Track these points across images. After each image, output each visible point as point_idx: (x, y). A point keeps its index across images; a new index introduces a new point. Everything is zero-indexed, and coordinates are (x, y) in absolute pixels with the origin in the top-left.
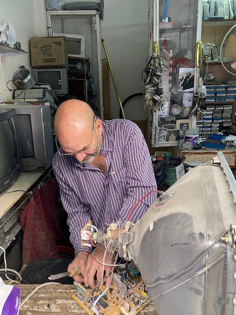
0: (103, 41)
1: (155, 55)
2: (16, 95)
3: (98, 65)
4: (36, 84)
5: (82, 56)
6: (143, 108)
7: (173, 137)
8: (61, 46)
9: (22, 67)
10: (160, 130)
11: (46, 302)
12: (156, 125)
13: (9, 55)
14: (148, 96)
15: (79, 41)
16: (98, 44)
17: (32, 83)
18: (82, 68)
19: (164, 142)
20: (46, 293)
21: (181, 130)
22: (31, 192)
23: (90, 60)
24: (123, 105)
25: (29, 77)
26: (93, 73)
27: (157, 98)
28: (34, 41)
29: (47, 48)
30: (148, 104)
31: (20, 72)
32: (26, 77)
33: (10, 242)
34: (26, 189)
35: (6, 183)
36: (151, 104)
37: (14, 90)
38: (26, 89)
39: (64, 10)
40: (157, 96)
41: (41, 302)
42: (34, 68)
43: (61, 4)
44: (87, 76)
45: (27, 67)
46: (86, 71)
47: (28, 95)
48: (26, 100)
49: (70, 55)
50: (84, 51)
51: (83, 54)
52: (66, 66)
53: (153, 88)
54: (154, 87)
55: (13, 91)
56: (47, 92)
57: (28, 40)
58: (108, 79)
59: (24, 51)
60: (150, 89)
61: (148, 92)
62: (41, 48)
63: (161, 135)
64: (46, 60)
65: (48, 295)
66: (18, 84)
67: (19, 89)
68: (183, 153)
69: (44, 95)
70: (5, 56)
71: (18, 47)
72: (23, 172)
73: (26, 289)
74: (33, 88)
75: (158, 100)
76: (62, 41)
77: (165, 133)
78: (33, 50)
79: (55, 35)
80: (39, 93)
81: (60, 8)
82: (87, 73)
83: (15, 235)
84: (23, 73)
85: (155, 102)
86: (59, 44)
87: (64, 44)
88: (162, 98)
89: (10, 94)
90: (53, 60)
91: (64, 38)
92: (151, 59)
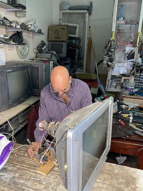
0: (90, 27)
1: (111, 39)
2: (37, 56)
3: (85, 41)
4: (48, 51)
5: (77, 36)
6: (102, 68)
7: (119, 87)
8: (64, 30)
9: (42, 41)
12: (109, 78)
13: (36, 35)
14: (105, 62)
15: (76, 27)
16: (86, 29)
17: (46, 50)
18: (75, 43)
19: (114, 89)
20: (25, 149)
21: (124, 83)
22: (34, 106)
23: (81, 38)
24: (98, 65)
25: (45, 47)
26: (83, 45)
27: (110, 63)
28: (51, 27)
29: (58, 31)
30: (104, 66)
31: (41, 44)
32: (43, 46)
33: (21, 128)
34: (31, 104)
35: (22, 99)
36: (106, 66)
37: (37, 53)
38: (42, 53)
39: (70, 10)
41: (22, 151)
42: (50, 41)
43: (68, 7)
44: (78, 47)
45: (46, 42)
46: (77, 44)
47: (43, 56)
48: (42, 59)
49: (70, 35)
50: (77, 33)
51: (77, 35)
52: (66, 41)
53: (108, 58)
54: (109, 57)
55: (36, 54)
56: (53, 55)
57: (48, 26)
59: (43, 33)
60: (107, 58)
61: (105, 60)
62: (54, 31)
63: (112, 85)
64: (56, 38)
66: (40, 50)
67: (40, 52)
69: (51, 57)
70: (34, 36)
71: (40, 32)
72: (32, 95)
73: (18, 146)
74: (47, 53)
76: (65, 27)
78: (50, 32)
79: (63, 24)
80: (49, 55)
81: (67, 9)
82: (78, 45)
83: (24, 125)
84: (43, 44)
85: (108, 66)
87: (66, 29)
88: (113, 64)
89: (34, 55)
90: (59, 38)
91: (67, 26)
92: (109, 41)
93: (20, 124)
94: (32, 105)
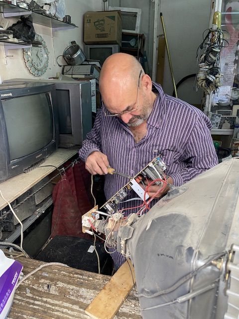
0: (161, 14)
1: (215, 27)
2: (65, 71)
3: (153, 42)
4: (85, 61)
5: (137, 31)
6: (194, 89)
7: (227, 124)
8: (114, 20)
9: (73, 42)
10: (213, 115)
11: (47, 282)
12: (208, 109)
13: (61, 30)
14: (201, 76)
15: (135, 15)
16: (155, 18)
17: (81, 59)
18: (135, 45)
19: (216, 129)
20: (50, 273)
21: (237, 118)
22: (63, 169)
23: (146, 36)
24: (177, 86)
25: (79, 53)
26: (148, 50)
27: (211, 78)
28: (88, 16)
29: (101, 22)
30: (200, 85)
31: (71, 47)
32: (75, 52)
33: (40, 214)
34: (58, 166)
35: (38, 156)
36: (203, 85)
37: (64, 66)
38: (74, 65)
40: (211, 76)
41: (42, 281)
42: (86, 43)
44: (140, 52)
45: (79, 43)
46: (139, 48)
47: (76, 72)
48: (74, 76)
49: (124, 31)
50: (139, 25)
51: (138, 30)
52: (118, 42)
53: (207, 67)
54: (209, 65)
55: (62, 67)
56: (95, 69)
57: (83, 14)
58: (163, 57)
59: (74, 25)
60: (205, 67)
61: (202, 71)
62: (94, 23)
63: (213, 122)
64: (99, 36)
65: (51, 275)
66: (69, 60)
67: (69, 65)
68: (236, 144)
69: (92, 72)
70: (56, 31)
71: (67, 21)
72: (59, 148)
73: (33, 265)
74: (82, 65)
75: (212, 80)
76: (116, 14)
77: (218, 120)
78: (87, 25)
79: (111, 9)
80: (87, 69)
82: (140, 50)
83: (46, 208)
84: (74, 47)
85: (209, 82)
86: (113, 18)
87: (118, 18)
88: (218, 79)
89: (59, 70)
90: (105, 36)
91: (119, 12)
92: (209, 33)
93: (38, 206)
94: (60, 167)
